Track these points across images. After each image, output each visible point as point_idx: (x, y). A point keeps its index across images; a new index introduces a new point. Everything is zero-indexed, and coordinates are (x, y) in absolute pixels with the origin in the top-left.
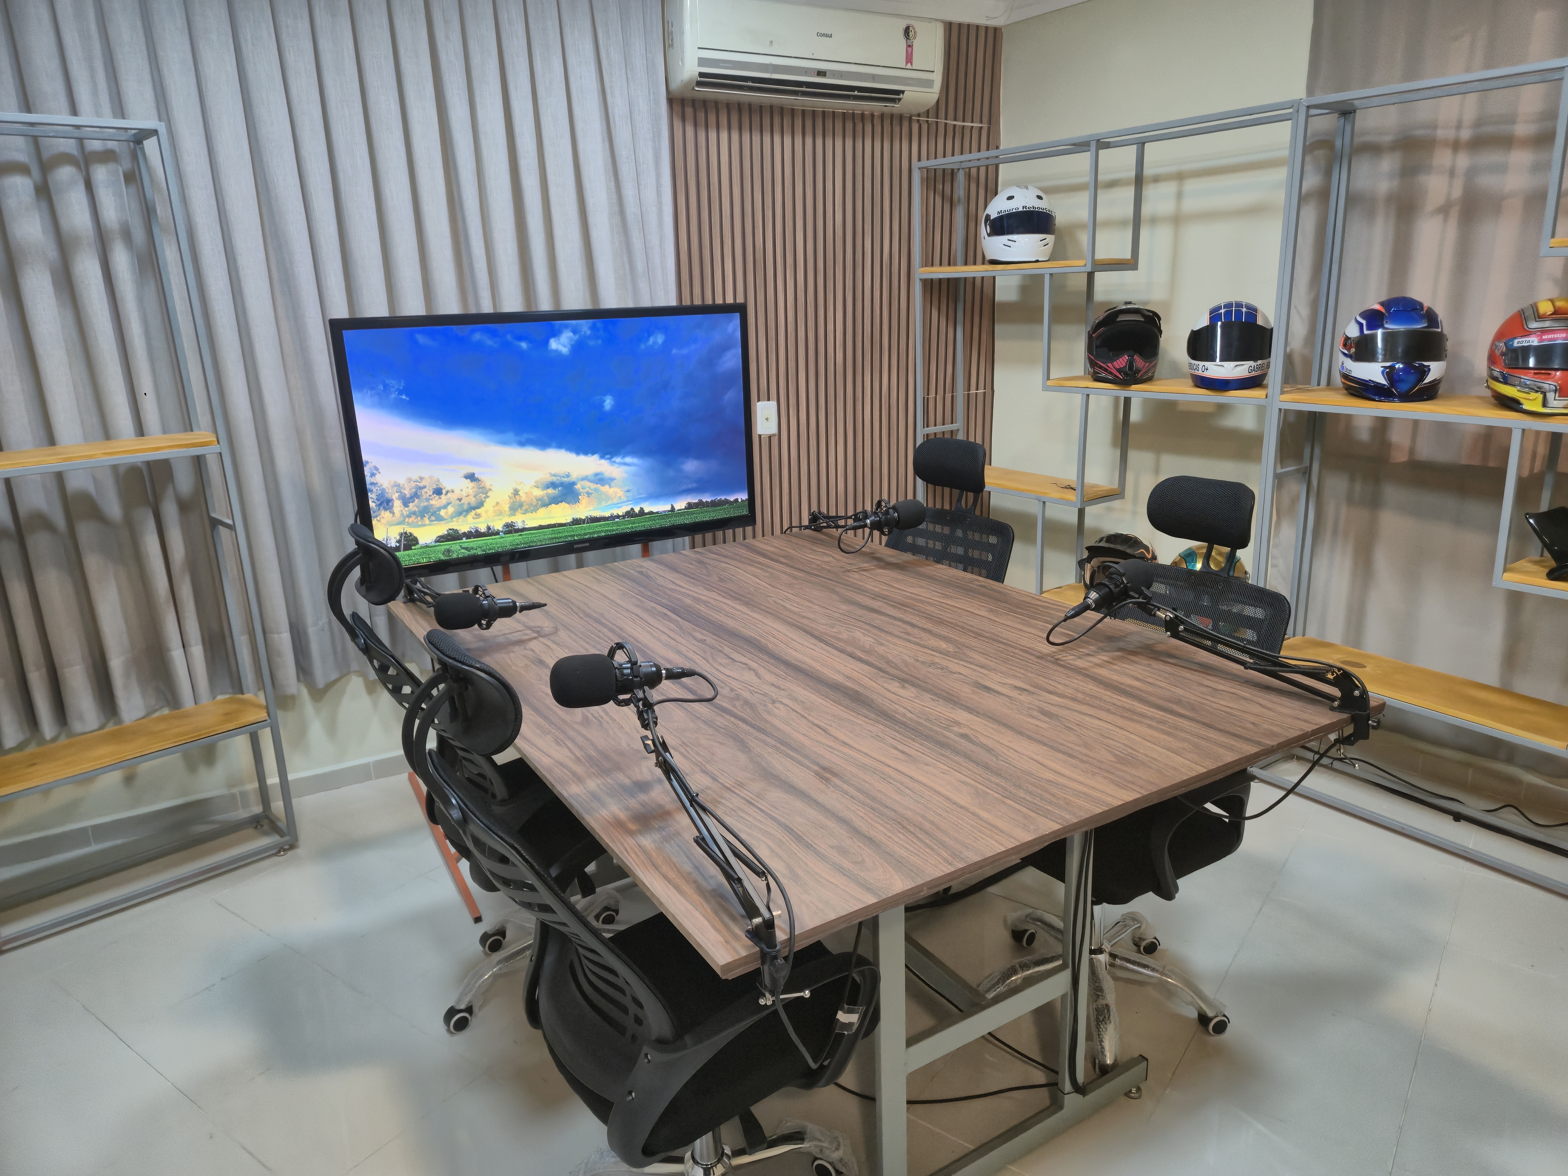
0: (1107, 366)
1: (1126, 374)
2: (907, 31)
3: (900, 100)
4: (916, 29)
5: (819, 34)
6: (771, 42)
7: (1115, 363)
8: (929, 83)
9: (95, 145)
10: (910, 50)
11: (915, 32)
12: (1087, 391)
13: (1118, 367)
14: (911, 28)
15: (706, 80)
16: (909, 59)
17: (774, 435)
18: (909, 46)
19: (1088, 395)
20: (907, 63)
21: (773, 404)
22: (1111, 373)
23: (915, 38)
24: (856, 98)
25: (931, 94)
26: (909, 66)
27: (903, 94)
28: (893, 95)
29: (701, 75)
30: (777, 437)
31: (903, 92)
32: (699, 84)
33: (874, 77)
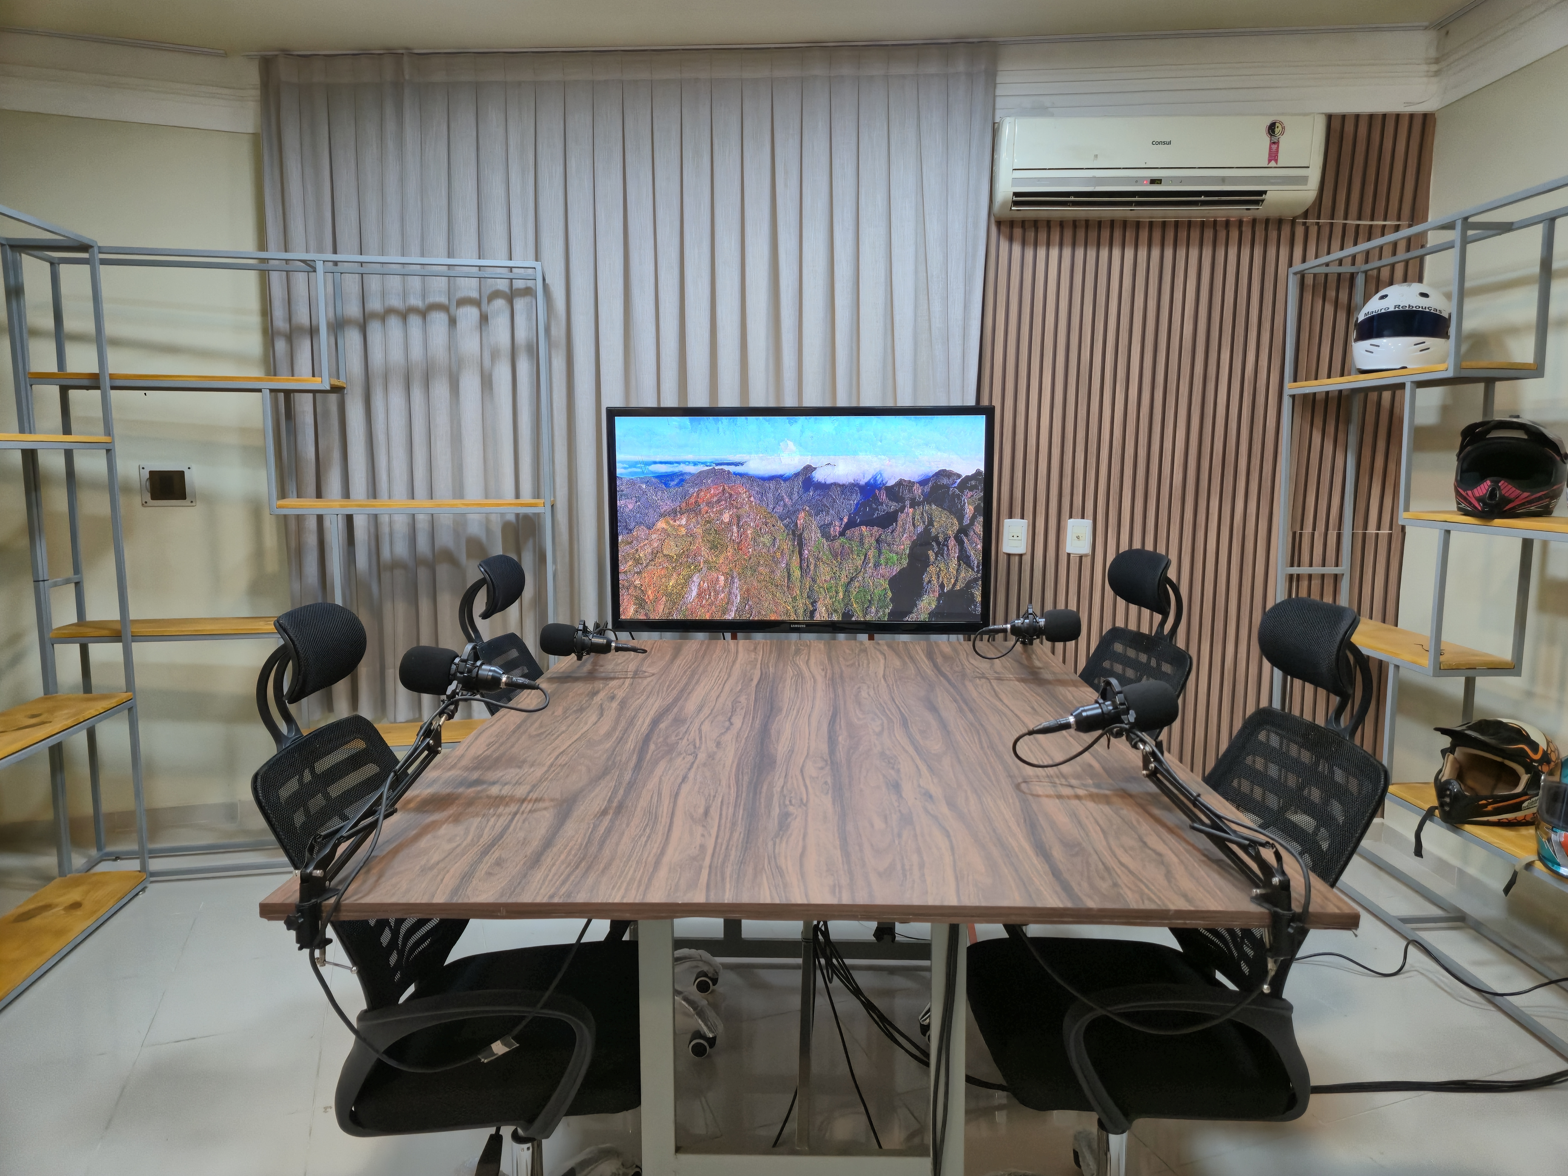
0: (1467, 494)
1: (1485, 504)
2: (1272, 128)
3: (1263, 201)
4: (1285, 125)
5: (1154, 143)
6: (1096, 156)
7: (1475, 490)
8: (1304, 180)
9: (519, 284)
10: (1274, 147)
11: (1283, 128)
12: (1447, 526)
13: (1477, 495)
14: (1277, 124)
15: (1021, 199)
16: (1273, 156)
17: (1086, 555)
18: (1274, 143)
19: (1448, 532)
20: (1270, 161)
21: (1088, 523)
22: (1470, 503)
23: (1282, 133)
24: (1204, 203)
25: (1308, 192)
26: (1273, 164)
27: (1266, 194)
28: (1255, 197)
29: (1016, 194)
30: (1089, 558)
31: (1265, 192)
32: (1016, 203)
33: (1223, 180)
